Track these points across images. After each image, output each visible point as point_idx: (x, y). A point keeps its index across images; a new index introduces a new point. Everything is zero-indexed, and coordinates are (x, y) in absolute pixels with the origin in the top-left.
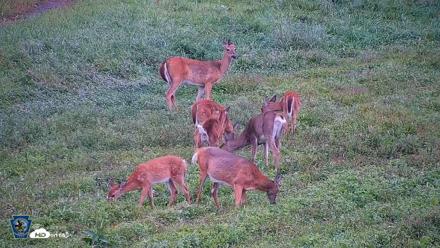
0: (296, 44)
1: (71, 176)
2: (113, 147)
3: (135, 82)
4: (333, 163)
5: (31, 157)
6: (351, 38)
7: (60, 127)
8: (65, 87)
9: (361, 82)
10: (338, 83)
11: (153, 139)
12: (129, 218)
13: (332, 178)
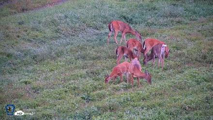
0: (171, 15)
1: (76, 71)
2: (94, 59)
3: (103, 31)
4: (187, 66)
5: (59, 63)
6: (195, 13)
7: (71, 50)
8: (74, 34)
9: (199, 31)
10: (189, 32)
11: (111, 55)
12: (100, 89)
13: (186, 72)
